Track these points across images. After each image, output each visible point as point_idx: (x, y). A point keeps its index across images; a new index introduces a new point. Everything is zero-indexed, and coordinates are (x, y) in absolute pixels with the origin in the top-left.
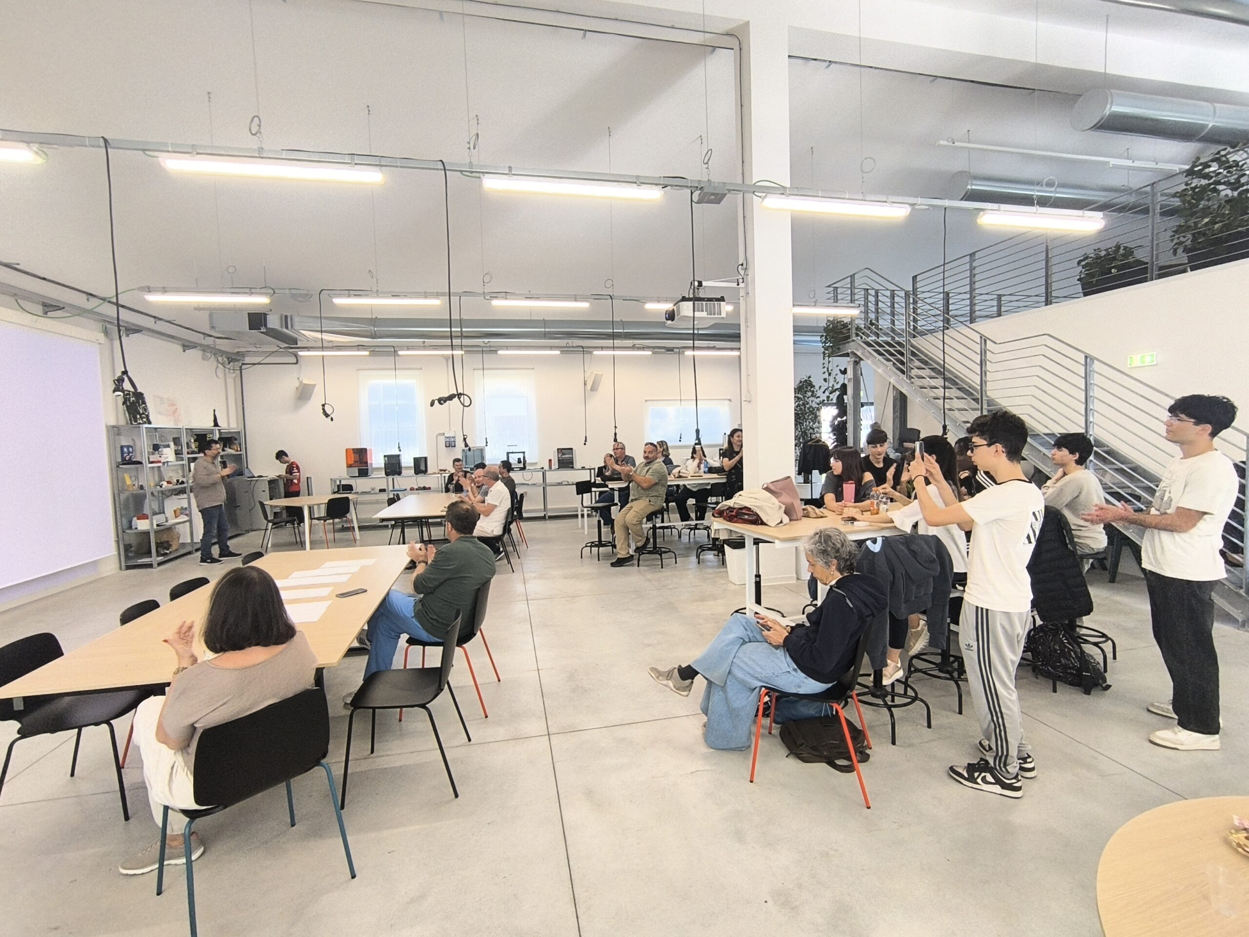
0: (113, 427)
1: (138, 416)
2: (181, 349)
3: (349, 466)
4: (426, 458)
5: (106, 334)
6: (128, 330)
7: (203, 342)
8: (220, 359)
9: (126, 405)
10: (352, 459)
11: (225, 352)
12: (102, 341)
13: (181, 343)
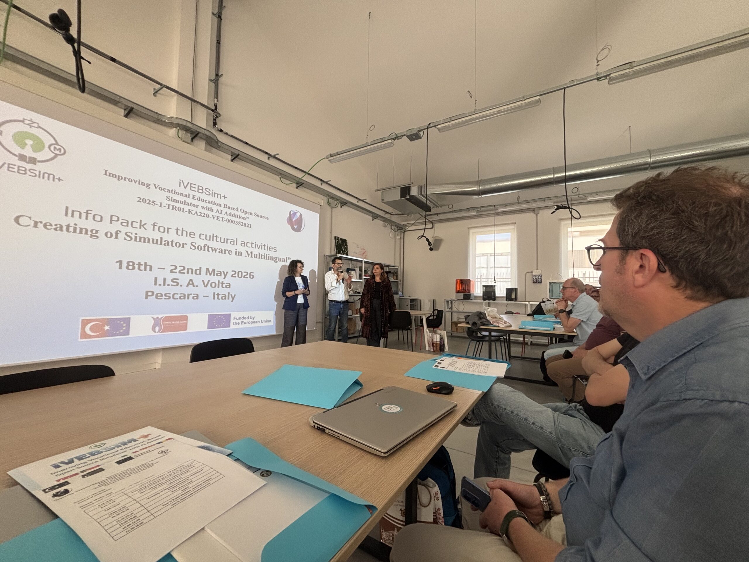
0: (327, 256)
1: (341, 252)
2: (371, 218)
3: (458, 292)
4: (515, 289)
5: (329, 204)
6: (341, 203)
7: (384, 216)
8: (393, 227)
9: (336, 245)
10: (460, 288)
11: (396, 223)
12: (322, 204)
13: (371, 214)
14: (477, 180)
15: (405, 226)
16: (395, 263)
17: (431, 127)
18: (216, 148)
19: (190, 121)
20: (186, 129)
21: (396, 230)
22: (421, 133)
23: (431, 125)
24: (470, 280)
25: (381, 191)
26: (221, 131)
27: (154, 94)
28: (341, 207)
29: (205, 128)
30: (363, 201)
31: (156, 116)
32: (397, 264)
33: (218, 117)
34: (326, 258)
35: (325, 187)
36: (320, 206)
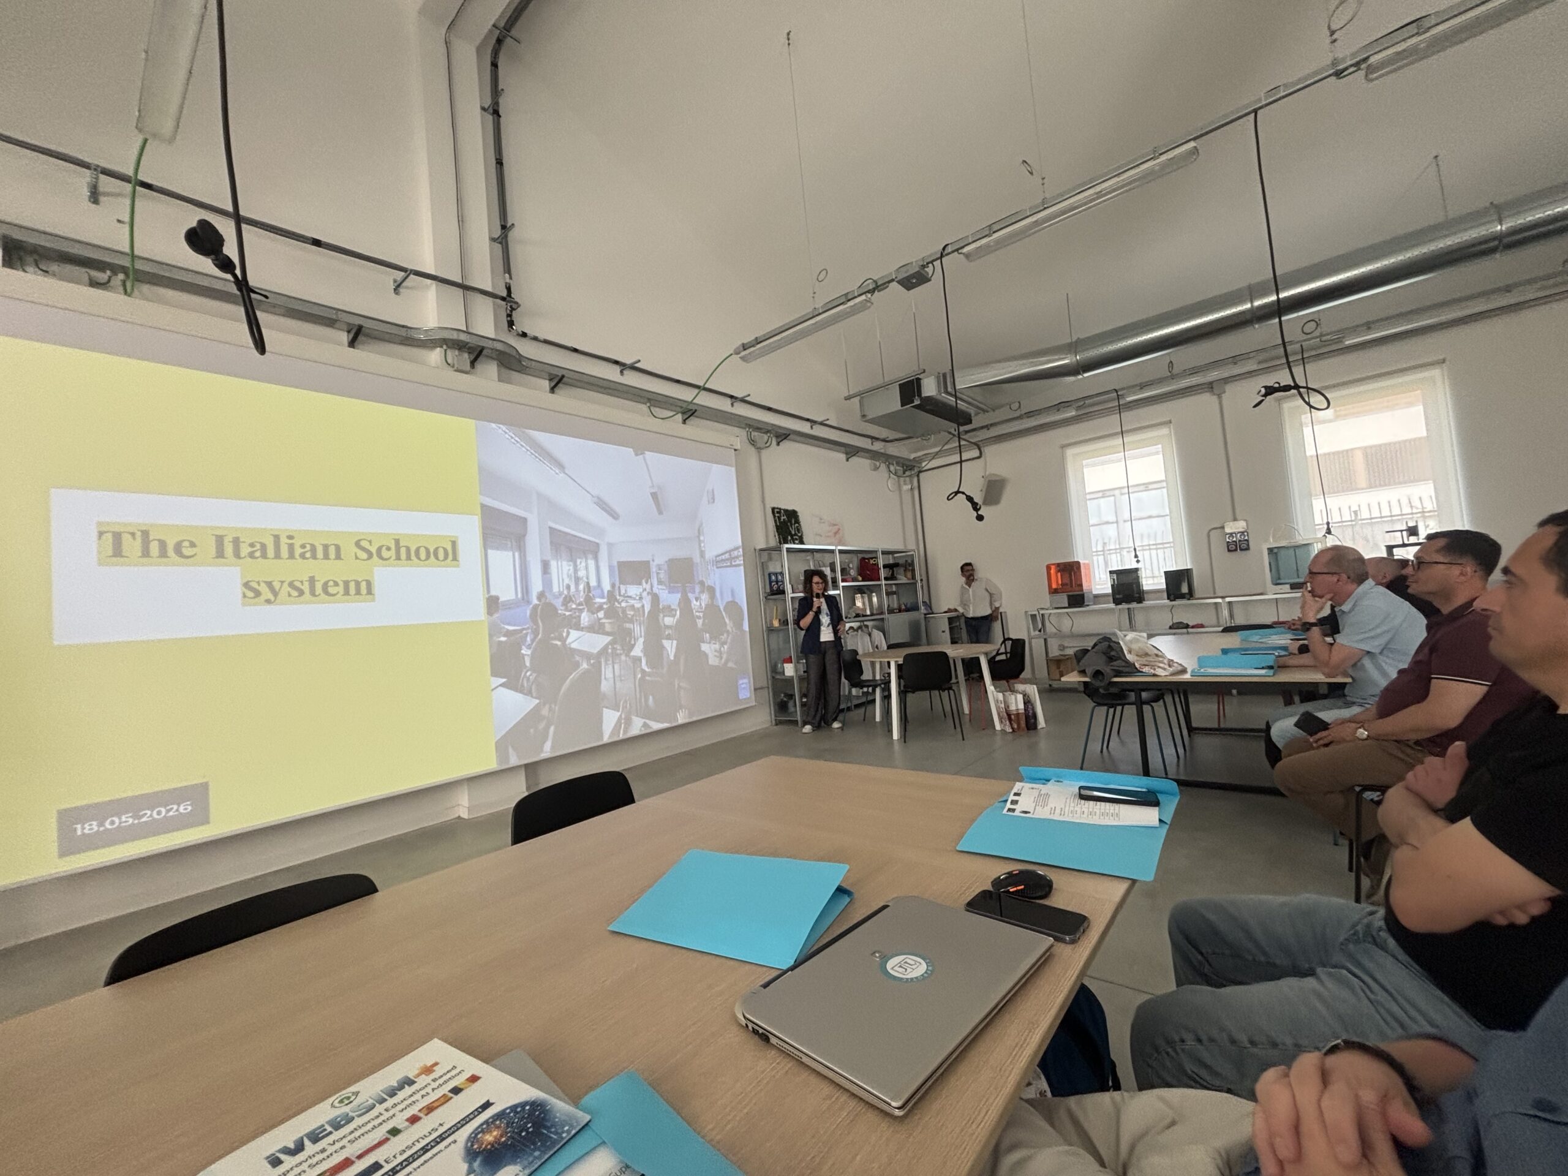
0: (761, 550)
1: (790, 538)
2: (843, 456)
3: (1054, 592)
4: (1188, 573)
5: (752, 442)
6: (777, 437)
7: (870, 447)
8: (892, 468)
9: (776, 526)
10: (1057, 580)
11: (898, 457)
12: (738, 447)
13: (843, 449)
14: (1069, 341)
15: (918, 460)
16: (905, 546)
17: (948, 254)
18: (519, 372)
19: (465, 329)
20: (460, 346)
21: (900, 473)
22: (929, 270)
23: (949, 249)
24: (1078, 563)
25: (859, 398)
26: (524, 335)
27: (395, 290)
28: (778, 444)
29: (492, 336)
30: (822, 424)
31: (403, 332)
32: (911, 546)
33: (515, 309)
34: (760, 555)
35: (741, 410)
36: (735, 450)
